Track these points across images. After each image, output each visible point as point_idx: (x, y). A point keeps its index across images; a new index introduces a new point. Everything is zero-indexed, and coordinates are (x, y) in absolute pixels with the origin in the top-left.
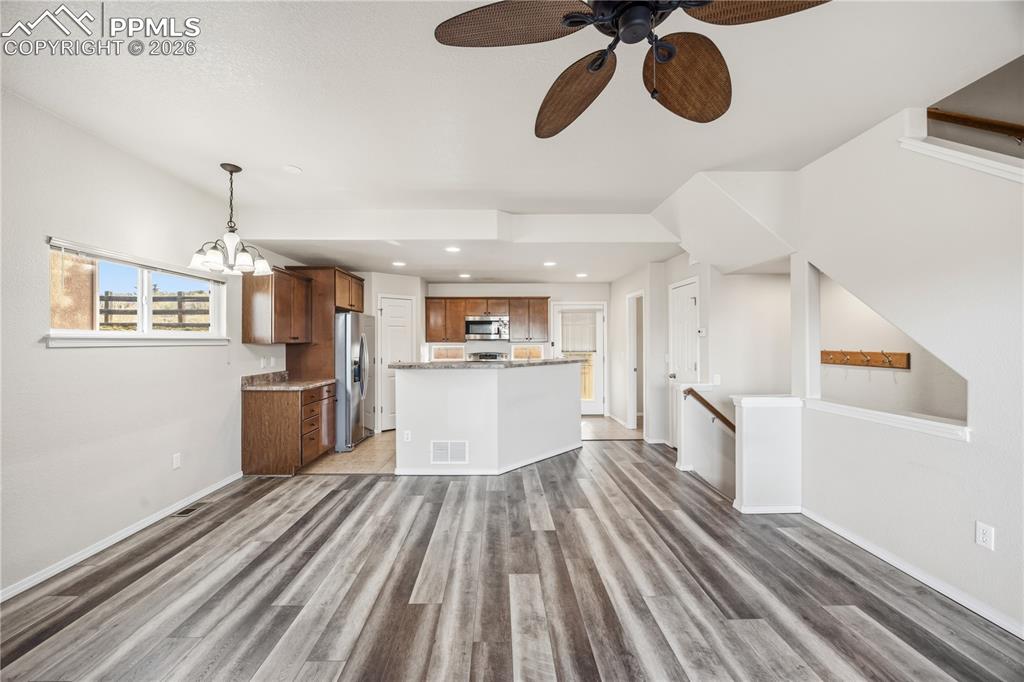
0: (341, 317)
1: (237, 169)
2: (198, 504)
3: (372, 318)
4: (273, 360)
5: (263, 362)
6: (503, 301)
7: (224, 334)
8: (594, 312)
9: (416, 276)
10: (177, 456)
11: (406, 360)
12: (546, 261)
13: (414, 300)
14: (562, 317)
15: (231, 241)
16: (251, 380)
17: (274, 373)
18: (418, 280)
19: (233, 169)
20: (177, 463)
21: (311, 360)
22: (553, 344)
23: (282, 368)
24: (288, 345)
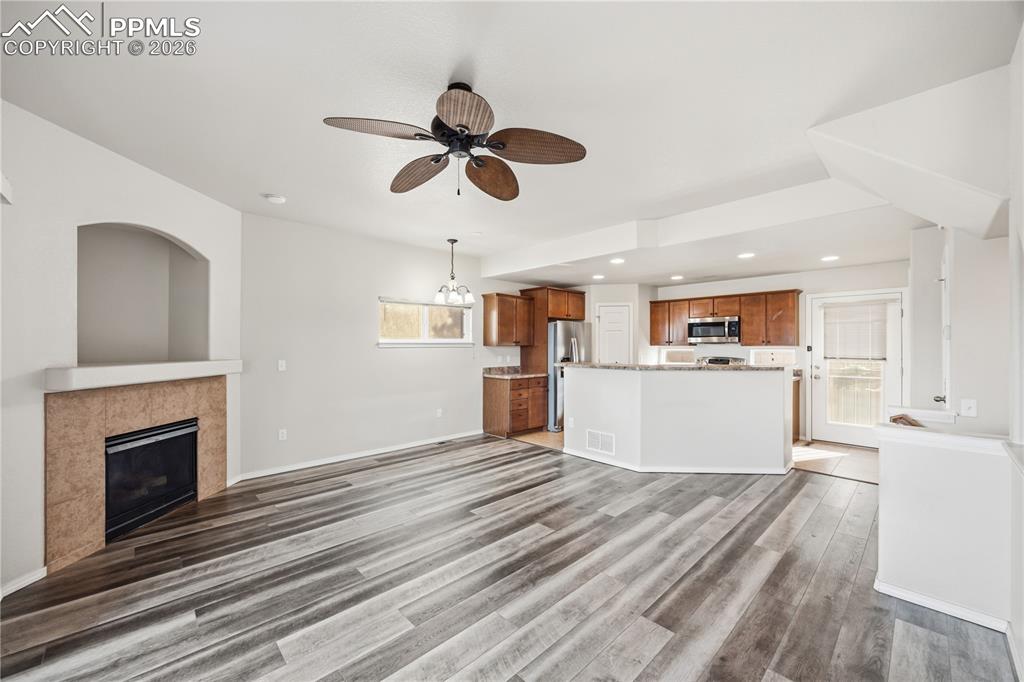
0: (551, 325)
1: (456, 241)
2: (450, 441)
3: (590, 324)
4: (508, 358)
5: (500, 359)
6: (734, 299)
7: (471, 341)
8: (884, 303)
9: (634, 283)
10: (440, 411)
11: (624, 362)
12: (740, 253)
13: (631, 308)
14: (825, 314)
15: (452, 284)
16: (489, 370)
17: (509, 367)
18: (636, 286)
19: (454, 241)
20: (439, 415)
21: (535, 358)
22: (809, 349)
23: (517, 363)
24: (522, 347)
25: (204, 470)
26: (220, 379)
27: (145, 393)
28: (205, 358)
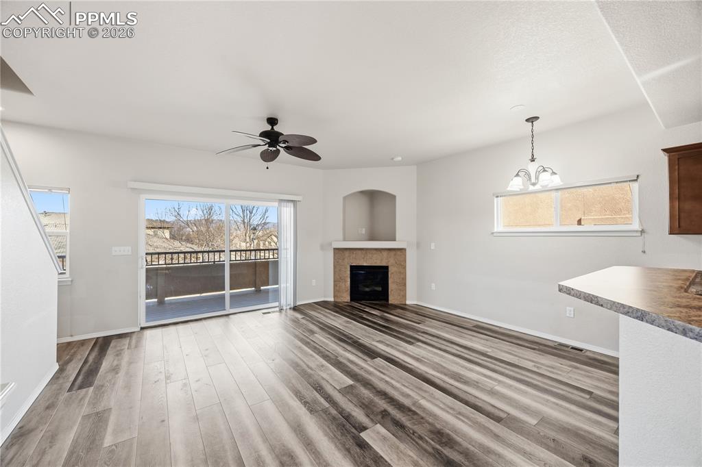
7: (638, 227)
10: (570, 309)
15: (533, 167)
20: (570, 314)
25: (392, 290)
26: (402, 250)
27: (364, 252)
28: (394, 239)
